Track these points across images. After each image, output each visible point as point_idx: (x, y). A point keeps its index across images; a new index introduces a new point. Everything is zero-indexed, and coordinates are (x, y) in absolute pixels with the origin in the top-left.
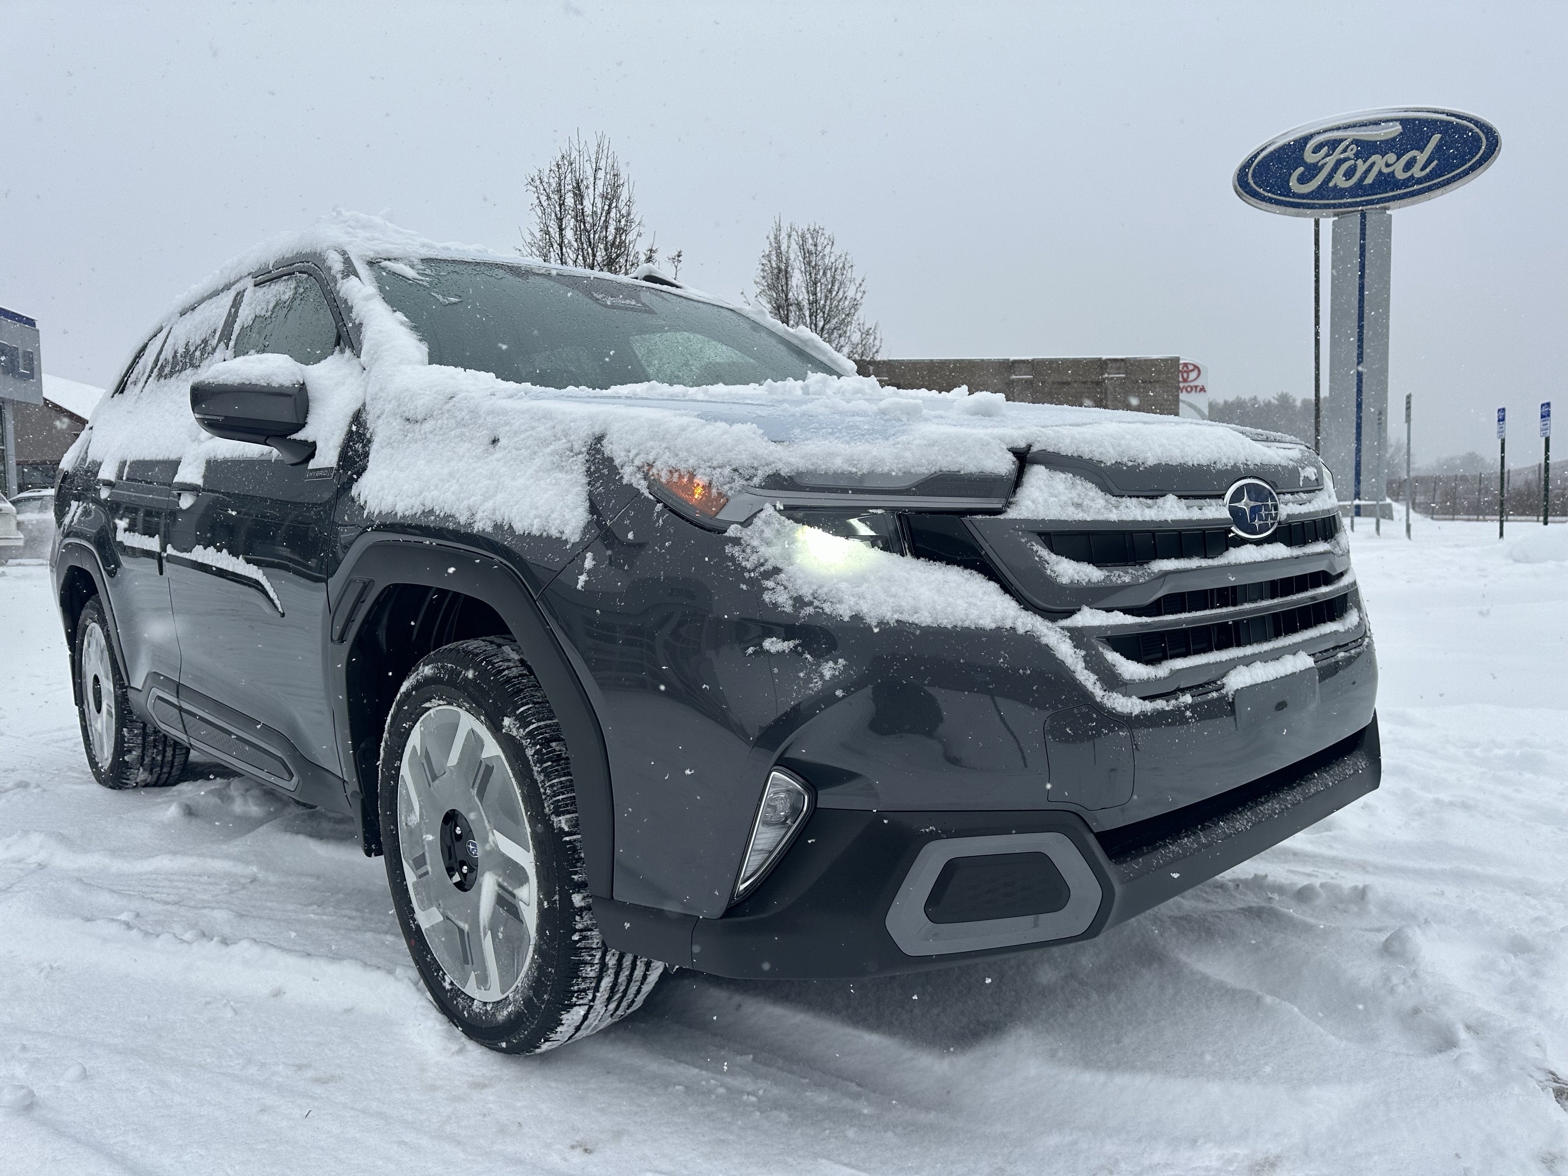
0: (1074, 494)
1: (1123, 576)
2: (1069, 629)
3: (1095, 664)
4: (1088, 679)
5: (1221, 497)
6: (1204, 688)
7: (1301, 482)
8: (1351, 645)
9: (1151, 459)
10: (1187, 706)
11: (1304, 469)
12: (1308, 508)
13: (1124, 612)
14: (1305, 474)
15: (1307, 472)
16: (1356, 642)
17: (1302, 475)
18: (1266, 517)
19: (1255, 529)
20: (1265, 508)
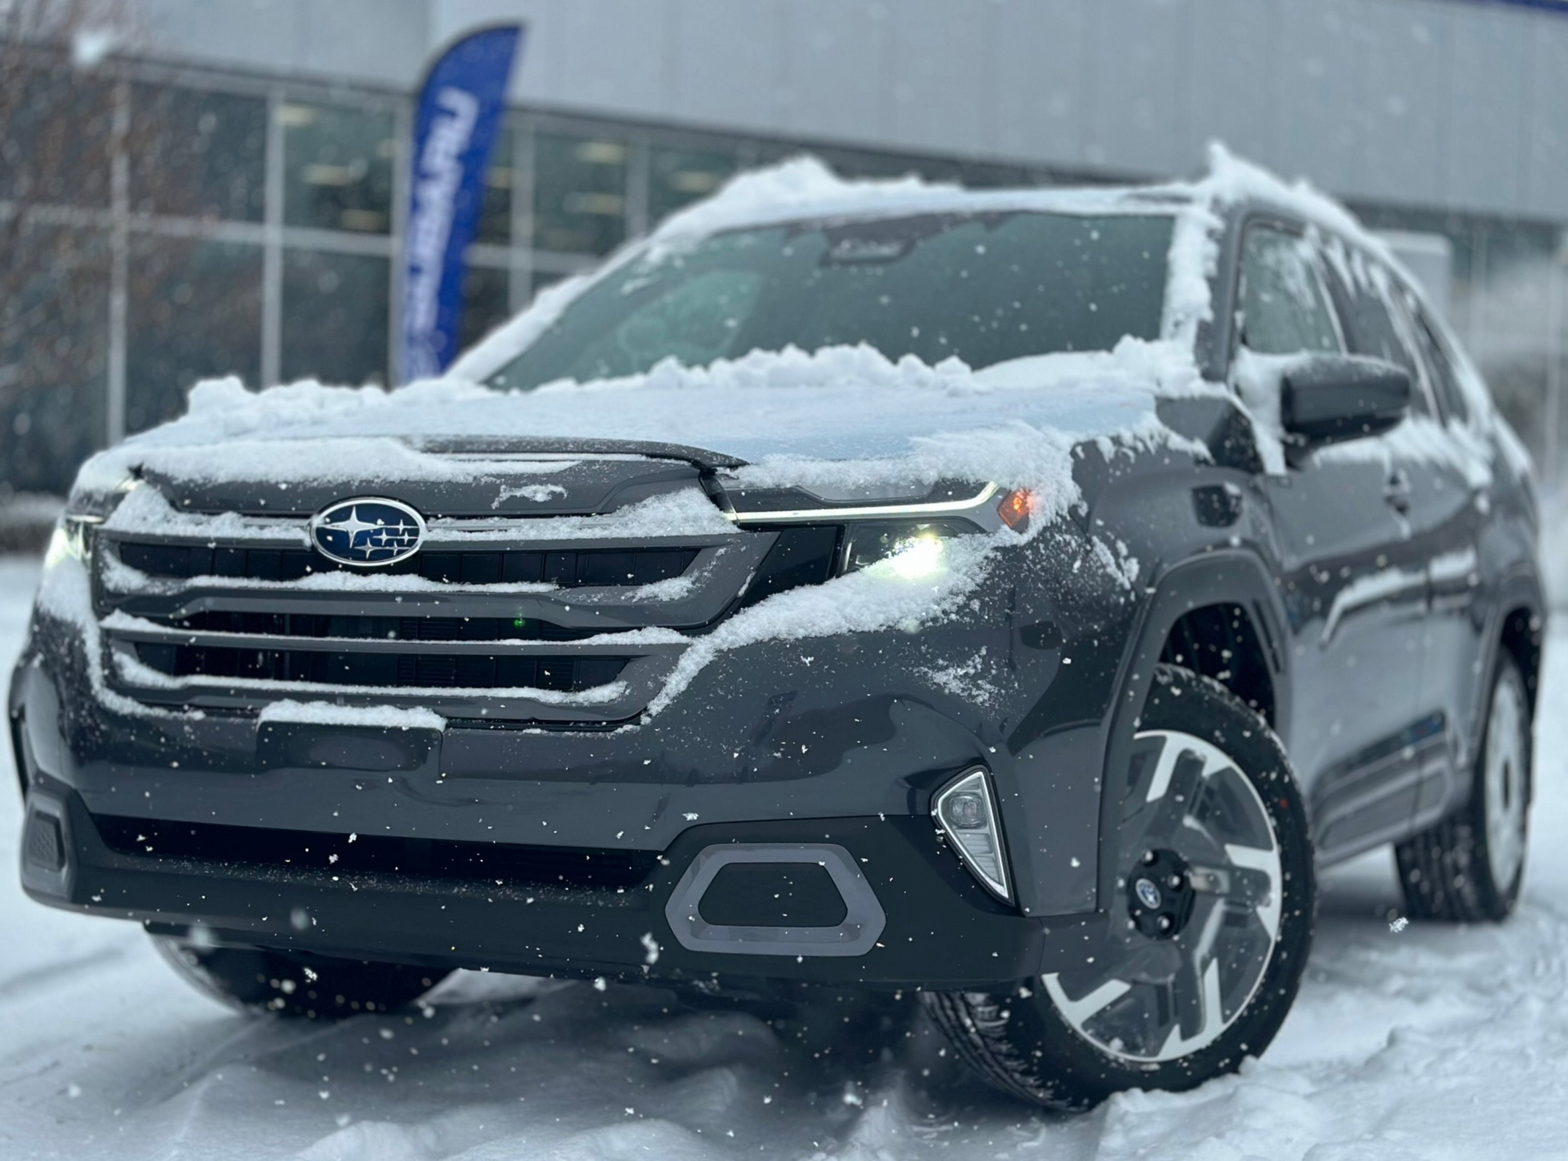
0: (146, 508)
2: (102, 621)
3: (107, 661)
4: (96, 673)
6: (230, 711)
7: (495, 505)
8: (576, 726)
9: (222, 477)
10: (190, 722)
11: (519, 486)
12: (493, 536)
13: (152, 620)
14: (518, 493)
15: (526, 492)
16: (592, 726)
17: (504, 495)
18: (389, 543)
19: (361, 556)
20: (389, 533)
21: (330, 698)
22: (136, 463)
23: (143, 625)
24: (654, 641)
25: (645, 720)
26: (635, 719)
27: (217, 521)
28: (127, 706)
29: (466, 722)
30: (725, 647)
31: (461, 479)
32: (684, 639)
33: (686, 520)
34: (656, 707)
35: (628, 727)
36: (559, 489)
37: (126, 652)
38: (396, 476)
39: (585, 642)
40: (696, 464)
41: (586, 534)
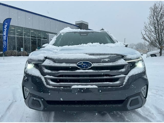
0: (49, 62)
1: (54, 72)
2: (44, 77)
3: (46, 81)
4: (45, 83)
5: (76, 63)
6: (67, 87)
7: (101, 61)
8: (115, 86)
9: (62, 58)
10: (61, 89)
11: (104, 59)
12: (102, 65)
13: (53, 76)
14: (104, 60)
15: (105, 60)
16: (117, 86)
17: (102, 60)
18: (88, 66)
19: (84, 68)
20: (87, 65)
21: (81, 85)
22: (46, 57)
23: (52, 77)
24: (122, 76)
25: (123, 85)
26: (122, 85)
27: (63, 64)
28: (51, 87)
29: (100, 87)
30: (129, 76)
31: (96, 58)
32: (125, 76)
33: (123, 62)
34: (124, 83)
35: (121, 86)
36: (109, 59)
37: (49, 80)
38: (88, 58)
39: (114, 77)
40: (122, 56)
41: (113, 64)
